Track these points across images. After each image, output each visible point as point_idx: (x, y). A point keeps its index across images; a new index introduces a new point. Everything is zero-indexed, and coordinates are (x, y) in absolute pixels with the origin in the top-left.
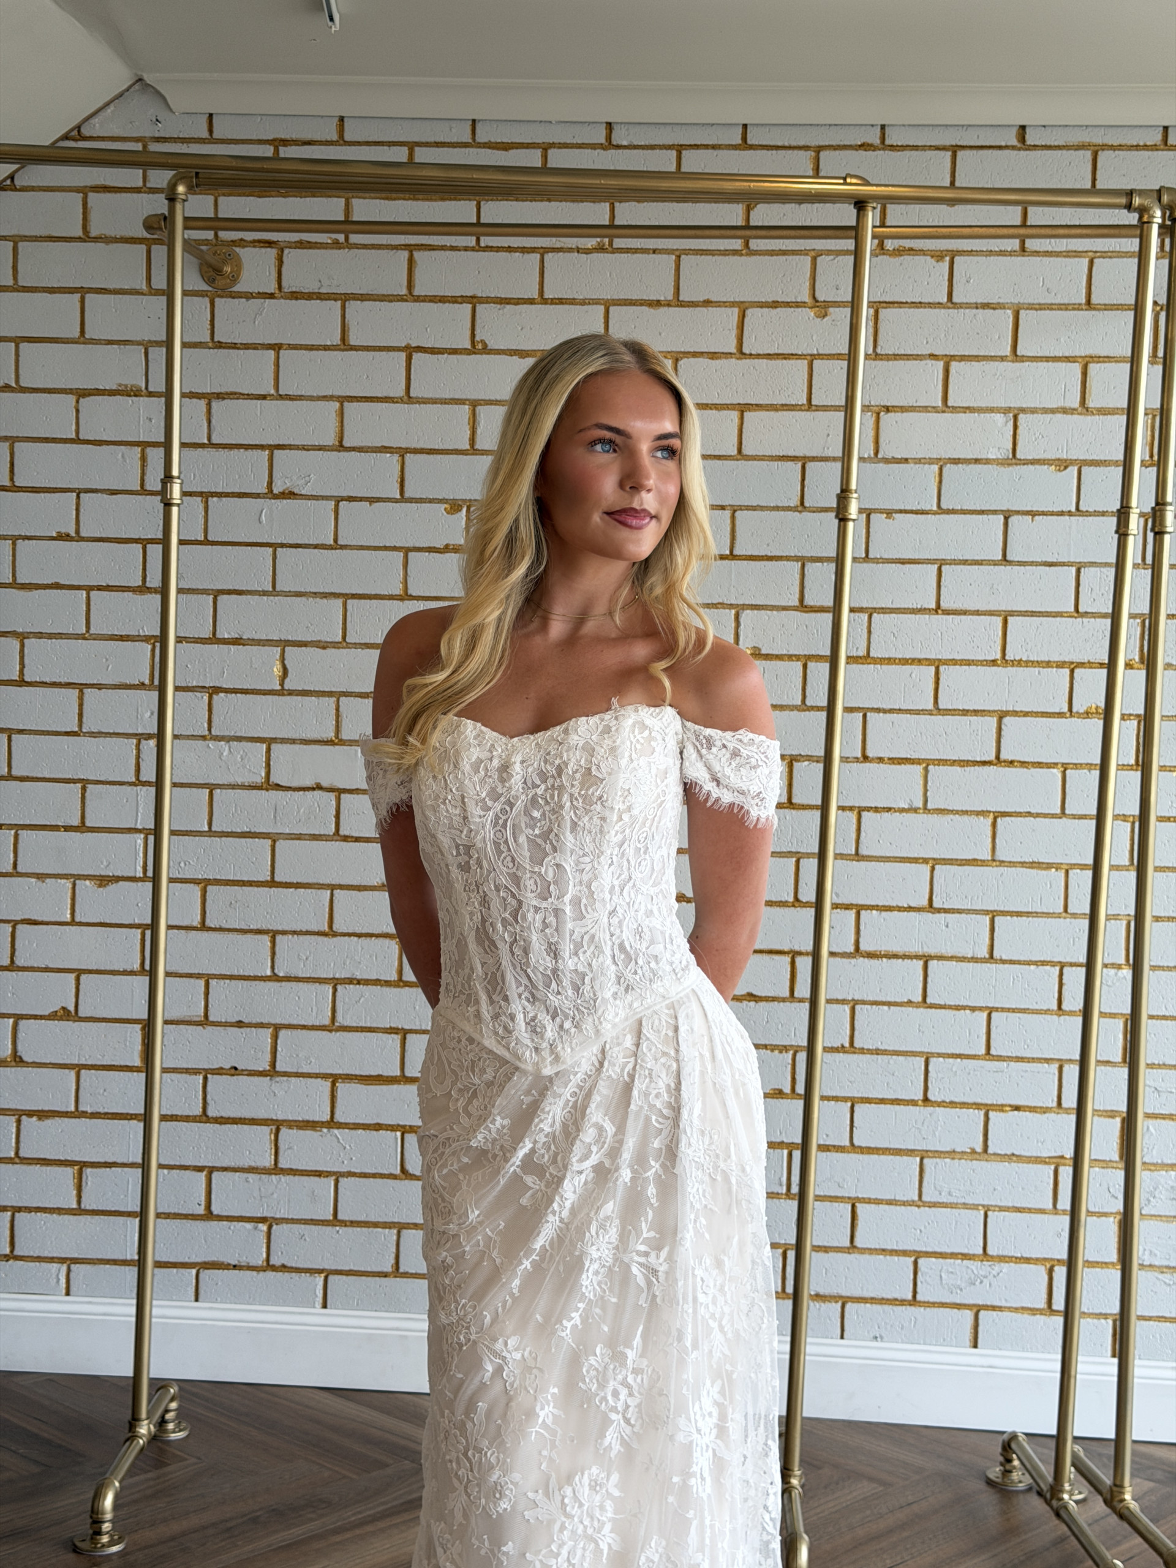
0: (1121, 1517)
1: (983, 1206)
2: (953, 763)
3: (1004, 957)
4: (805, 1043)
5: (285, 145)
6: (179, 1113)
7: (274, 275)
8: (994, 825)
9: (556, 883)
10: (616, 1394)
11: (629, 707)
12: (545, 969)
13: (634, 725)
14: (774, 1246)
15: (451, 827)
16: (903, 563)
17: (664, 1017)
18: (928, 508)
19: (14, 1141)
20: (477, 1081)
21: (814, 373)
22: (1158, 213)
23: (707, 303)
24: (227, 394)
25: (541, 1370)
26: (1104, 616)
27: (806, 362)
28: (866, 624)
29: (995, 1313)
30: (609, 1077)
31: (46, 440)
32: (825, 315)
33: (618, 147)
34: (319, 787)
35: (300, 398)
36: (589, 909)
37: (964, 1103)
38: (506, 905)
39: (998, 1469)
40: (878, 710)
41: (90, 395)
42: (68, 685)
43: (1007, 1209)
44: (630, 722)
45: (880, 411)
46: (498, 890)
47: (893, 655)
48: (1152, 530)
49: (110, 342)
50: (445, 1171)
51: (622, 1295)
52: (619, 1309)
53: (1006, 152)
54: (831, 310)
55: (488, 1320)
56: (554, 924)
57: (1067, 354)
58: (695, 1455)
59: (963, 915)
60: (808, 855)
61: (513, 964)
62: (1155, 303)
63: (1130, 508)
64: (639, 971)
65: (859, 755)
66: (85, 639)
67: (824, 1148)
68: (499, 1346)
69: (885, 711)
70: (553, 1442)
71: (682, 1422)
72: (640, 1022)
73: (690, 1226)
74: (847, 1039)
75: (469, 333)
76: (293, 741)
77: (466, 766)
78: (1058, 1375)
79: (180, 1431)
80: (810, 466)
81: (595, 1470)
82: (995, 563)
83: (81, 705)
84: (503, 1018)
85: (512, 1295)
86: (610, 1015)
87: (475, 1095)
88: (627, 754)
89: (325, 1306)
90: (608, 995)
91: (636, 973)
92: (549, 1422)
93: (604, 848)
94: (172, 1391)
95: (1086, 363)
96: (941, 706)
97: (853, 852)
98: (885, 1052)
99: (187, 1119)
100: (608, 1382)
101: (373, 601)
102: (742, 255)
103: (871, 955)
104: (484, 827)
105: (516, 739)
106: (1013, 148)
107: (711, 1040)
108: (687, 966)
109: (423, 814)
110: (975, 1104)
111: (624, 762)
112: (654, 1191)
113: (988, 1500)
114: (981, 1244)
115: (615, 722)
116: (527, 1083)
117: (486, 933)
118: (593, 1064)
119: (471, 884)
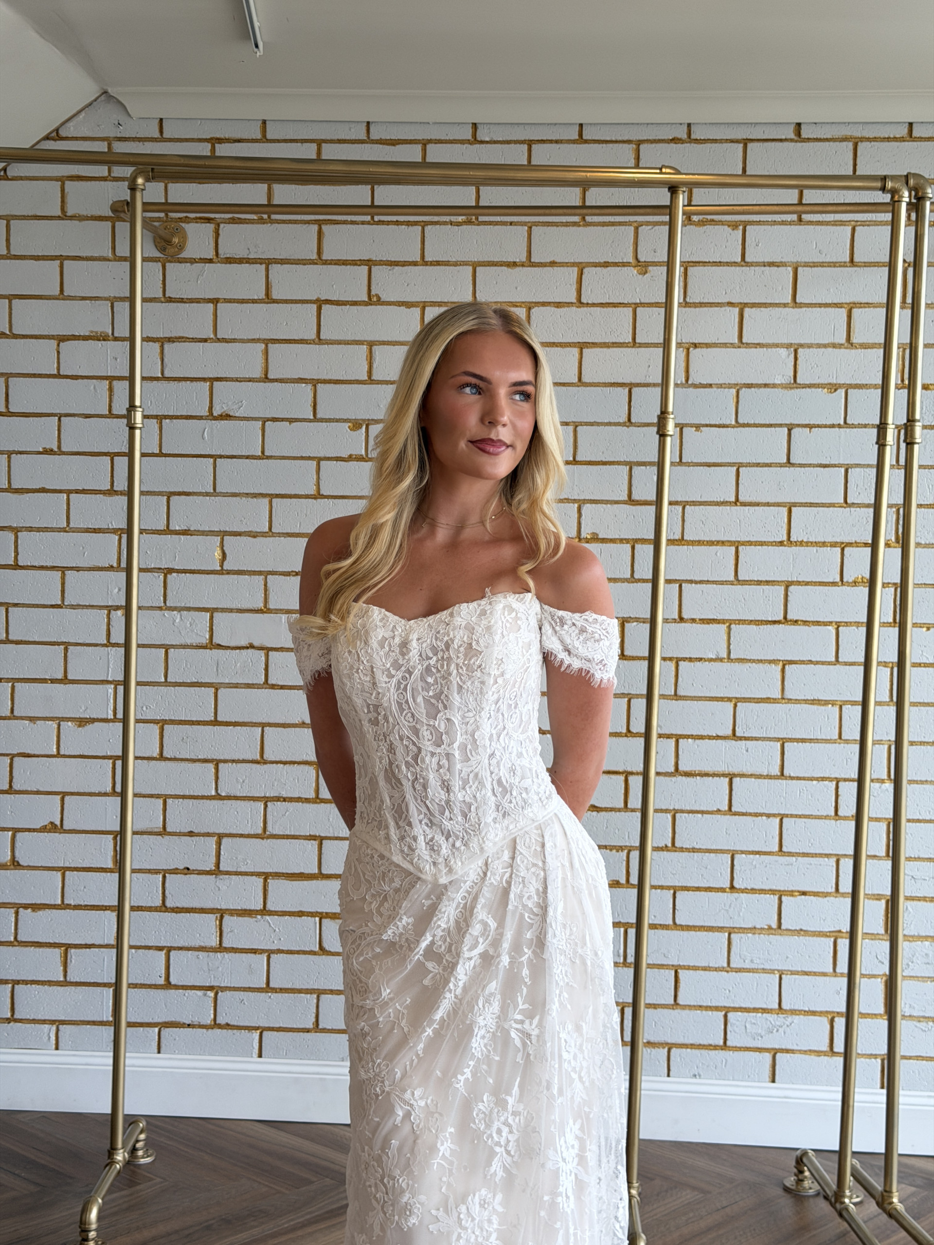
0: (890, 1216)
1: (778, 971)
2: (751, 622)
3: (792, 775)
4: (637, 844)
5: (220, 143)
6: (144, 905)
7: (213, 245)
8: (783, 670)
9: (447, 733)
10: (499, 1132)
11: (499, 595)
12: (440, 801)
13: (504, 608)
15: (363, 691)
16: (709, 466)
17: (533, 836)
18: (728, 422)
19: (13, 928)
20: (387, 888)
21: (638, 318)
22: (906, 194)
23: (553, 264)
24: (176, 338)
25: (441, 1114)
26: (868, 506)
27: (631, 309)
28: (680, 514)
29: (788, 1055)
30: (491, 884)
31: (34, 376)
32: (646, 273)
33: (482, 142)
34: (251, 646)
35: (234, 341)
36: (473, 753)
37: (762, 890)
38: (408, 751)
39: (793, 1178)
40: (691, 582)
41: (68, 340)
42: (53, 568)
43: (797, 973)
44: (501, 606)
45: (689, 347)
46: (401, 739)
47: (702, 539)
48: (905, 441)
49: (84, 298)
51: (504, 1055)
52: (501, 1064)
53: (786, 144)
54: (650, 268)
55: (398, 1075)
56: (447, 766)
57: (835, 302)
58: (561, 1178)
59: (760, 742)
60: (638, 696)
61: (415, 797)
62: (904, 261)
63: (887, 424)
64: (514, 801)
65: (677, 617)
66: (66, 531)
67: (653, 926)
68: (407, 1095)
69: (696, 582)
70: (450, 1171)
71: (551, 1153)
72: (514, 841)
73: (556, 1000)
74: (670, 840)
75: (366, 289)
76: (231, 610)
77: (374, 643)
78: (840, 1103)
79: (148, 1156)
80: (635, 390)
81: (484, 1192)
82: (781, 465)
83: (63, 584)
84: (408, 839)
85: (418, 1055)
86: (491, 836)
87: (385, 899)
88: (499, 632)
89: (260, 1056)
90: (489, 820)
91: (511, 802)
92: (447, 1154)
93: (483, 706)
94: (141, 1125)
95: (850, 308)
96: (740, 578)
97: (673, 693)
98: (699, 850)
99: (150, 909)
100: (493, 1123)
101: (293, 500)
102: (580, 226)
103: (688, 774)
104: (389, 690)
105: (412, 621)
106: (792, 140)
107: (570, 853)
108: (550, 795)
110: (771, 890)
111: (497, 638)
112: (528, 972)
113: (785, 1204)
114: (777, 1001)
115: (489, 607)
116: (427, 890)
117: (393, 773)
118: (479, 874)
119: (380, 735)
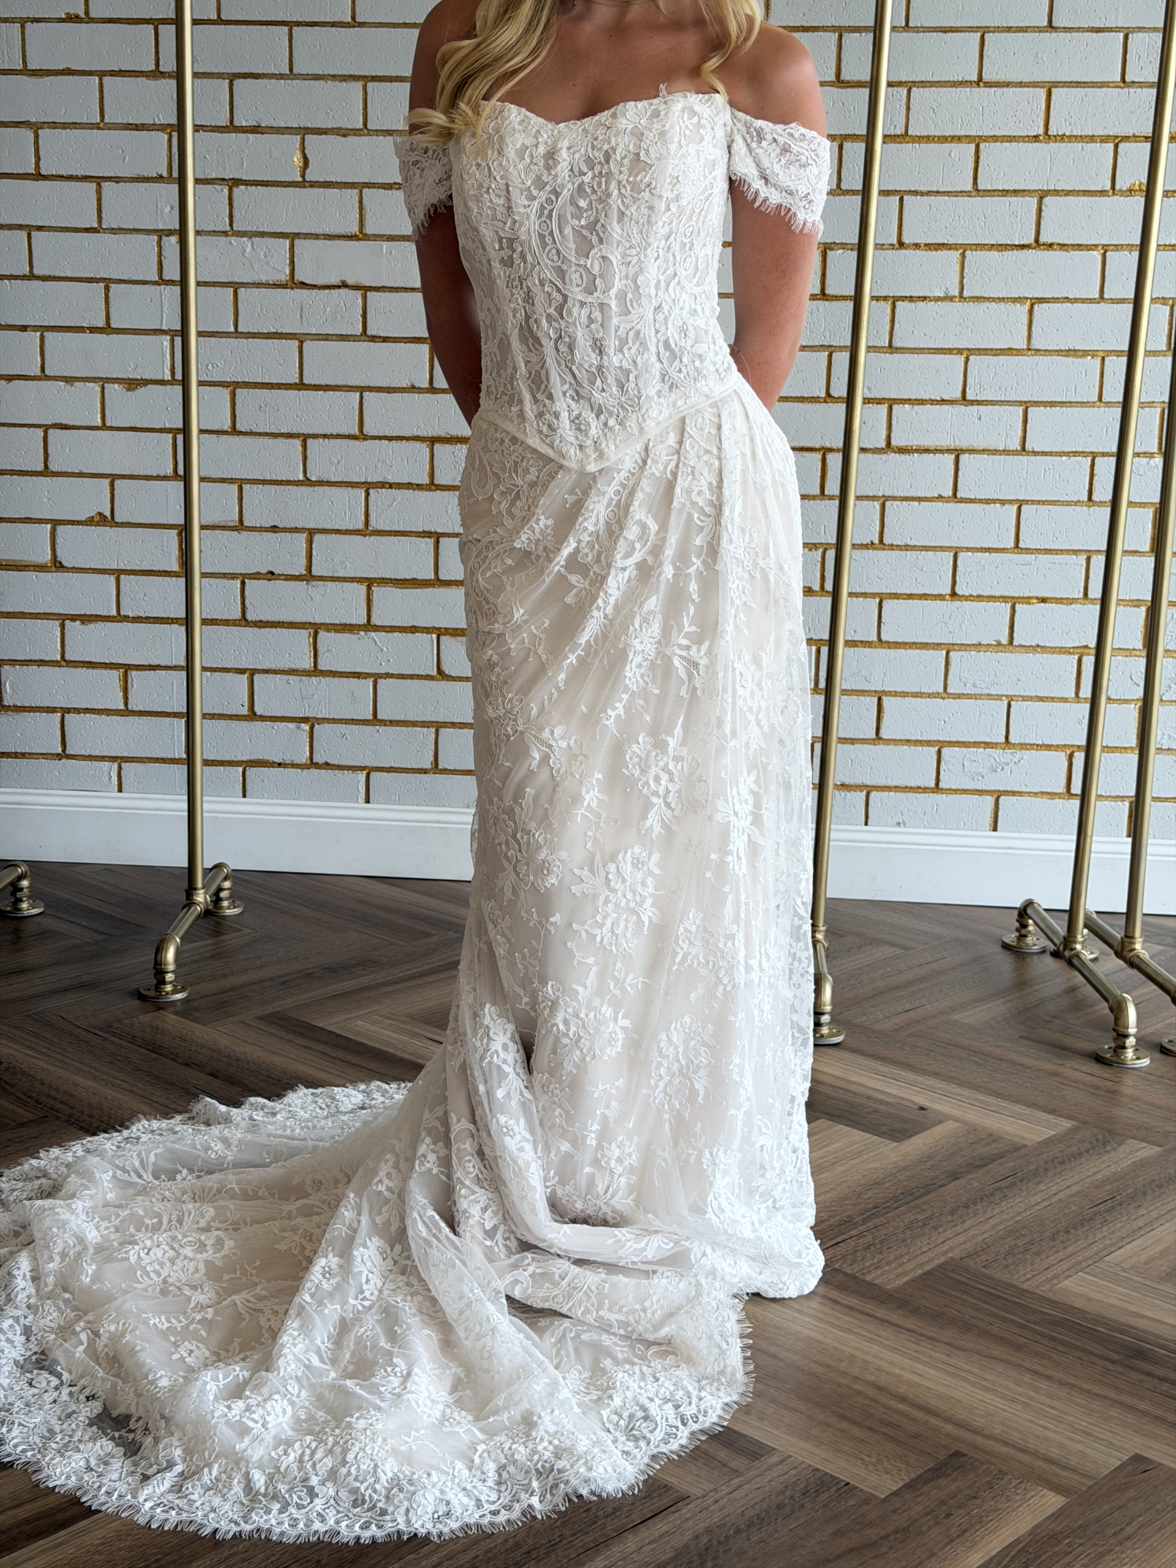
0: (1132, 964)
1: (1007, 696)
2: (992, 247)
3: (1036, 449)
4: (834, 541)
6: (219, 617)
8: (1031, 312)
9: (602, 276)
10: (657, 779)
11: (677, 93)
12: (590, 366)
13: (683, 110)
14: (810, 641)
15: (494, 218)
16: (944, 32)
17: (707, 416)
19: (59, 644)
20: (519, 482)
25: (585, 756)
26: (1150, 85)
28: (904, 100)
29: (1014, 798)
30: (652, 474)
34: (344, 285)
36: (635, 304)
37: (992, 597)
38: (551, 300)
39: (1015, 935)
40: (915, 193)
42: (86, 178)
43: (1030, 698)
44: (679, 107)
46: (542, 284)
47: (932, 133)
50: (489, 574)
51: (665, 688)
52: (661, 699)
55: (534, 712)
56: (600, 319)
58: (732, 835)
59: (997, 407)
60: (841, 349)
61: (558, 362)
64: (684, 370)
65: (895, 242)
66: (99, 128)
67: (851, 644)
68: (546, 734)
69: (922, 194)
70: (597, 824)
71: (720, 804)
72: (683, 421)
73: (731, 621)
74: (877, 535)
76: (316, 236)
77: (511, 152)
79: (235, 907)
81: (637, 849)
82: (1039, 30)
83: (99, 200)
84: (547, 416)
85: (558, 689)
86: (654, 413)
87: (518, 496)
88: (676, 140)
89: (368, 801)
90: (652, 392)
91: (680, 371)
92: (594, 805)
93: (650, 240)
94: (225, 870)
96: (980, 187)
97: (886, 344)
98: (914, 548)
99: (226, 623)
100: (650, 767)
101: (394, 84)
103: (902, 450)
104: (528, 217)
105: (562, 125)
107: (752, 440)
109: (466, 205)
110: (1002, 597)
111: (673, 147)
112: (696, 587)
113: (1005, 963)
114: (1003, 733)
115: (663, 108)
116: (571, 481)
117: (531, 331)
118: (636, 462)
119: (513, 280)
